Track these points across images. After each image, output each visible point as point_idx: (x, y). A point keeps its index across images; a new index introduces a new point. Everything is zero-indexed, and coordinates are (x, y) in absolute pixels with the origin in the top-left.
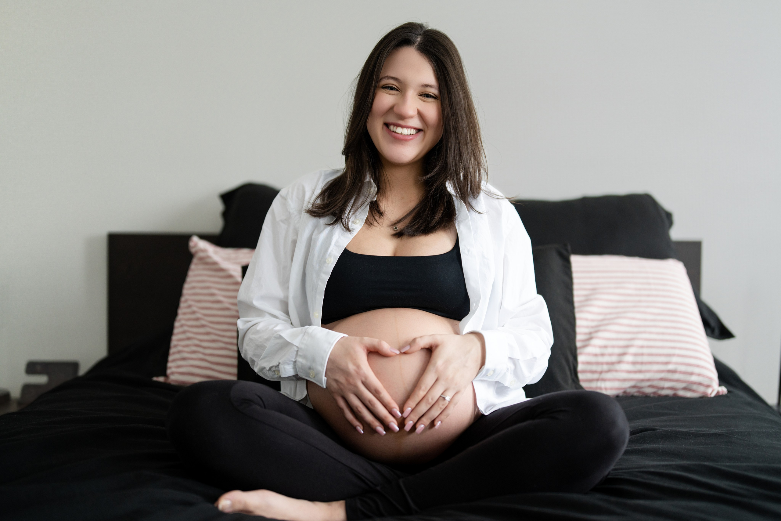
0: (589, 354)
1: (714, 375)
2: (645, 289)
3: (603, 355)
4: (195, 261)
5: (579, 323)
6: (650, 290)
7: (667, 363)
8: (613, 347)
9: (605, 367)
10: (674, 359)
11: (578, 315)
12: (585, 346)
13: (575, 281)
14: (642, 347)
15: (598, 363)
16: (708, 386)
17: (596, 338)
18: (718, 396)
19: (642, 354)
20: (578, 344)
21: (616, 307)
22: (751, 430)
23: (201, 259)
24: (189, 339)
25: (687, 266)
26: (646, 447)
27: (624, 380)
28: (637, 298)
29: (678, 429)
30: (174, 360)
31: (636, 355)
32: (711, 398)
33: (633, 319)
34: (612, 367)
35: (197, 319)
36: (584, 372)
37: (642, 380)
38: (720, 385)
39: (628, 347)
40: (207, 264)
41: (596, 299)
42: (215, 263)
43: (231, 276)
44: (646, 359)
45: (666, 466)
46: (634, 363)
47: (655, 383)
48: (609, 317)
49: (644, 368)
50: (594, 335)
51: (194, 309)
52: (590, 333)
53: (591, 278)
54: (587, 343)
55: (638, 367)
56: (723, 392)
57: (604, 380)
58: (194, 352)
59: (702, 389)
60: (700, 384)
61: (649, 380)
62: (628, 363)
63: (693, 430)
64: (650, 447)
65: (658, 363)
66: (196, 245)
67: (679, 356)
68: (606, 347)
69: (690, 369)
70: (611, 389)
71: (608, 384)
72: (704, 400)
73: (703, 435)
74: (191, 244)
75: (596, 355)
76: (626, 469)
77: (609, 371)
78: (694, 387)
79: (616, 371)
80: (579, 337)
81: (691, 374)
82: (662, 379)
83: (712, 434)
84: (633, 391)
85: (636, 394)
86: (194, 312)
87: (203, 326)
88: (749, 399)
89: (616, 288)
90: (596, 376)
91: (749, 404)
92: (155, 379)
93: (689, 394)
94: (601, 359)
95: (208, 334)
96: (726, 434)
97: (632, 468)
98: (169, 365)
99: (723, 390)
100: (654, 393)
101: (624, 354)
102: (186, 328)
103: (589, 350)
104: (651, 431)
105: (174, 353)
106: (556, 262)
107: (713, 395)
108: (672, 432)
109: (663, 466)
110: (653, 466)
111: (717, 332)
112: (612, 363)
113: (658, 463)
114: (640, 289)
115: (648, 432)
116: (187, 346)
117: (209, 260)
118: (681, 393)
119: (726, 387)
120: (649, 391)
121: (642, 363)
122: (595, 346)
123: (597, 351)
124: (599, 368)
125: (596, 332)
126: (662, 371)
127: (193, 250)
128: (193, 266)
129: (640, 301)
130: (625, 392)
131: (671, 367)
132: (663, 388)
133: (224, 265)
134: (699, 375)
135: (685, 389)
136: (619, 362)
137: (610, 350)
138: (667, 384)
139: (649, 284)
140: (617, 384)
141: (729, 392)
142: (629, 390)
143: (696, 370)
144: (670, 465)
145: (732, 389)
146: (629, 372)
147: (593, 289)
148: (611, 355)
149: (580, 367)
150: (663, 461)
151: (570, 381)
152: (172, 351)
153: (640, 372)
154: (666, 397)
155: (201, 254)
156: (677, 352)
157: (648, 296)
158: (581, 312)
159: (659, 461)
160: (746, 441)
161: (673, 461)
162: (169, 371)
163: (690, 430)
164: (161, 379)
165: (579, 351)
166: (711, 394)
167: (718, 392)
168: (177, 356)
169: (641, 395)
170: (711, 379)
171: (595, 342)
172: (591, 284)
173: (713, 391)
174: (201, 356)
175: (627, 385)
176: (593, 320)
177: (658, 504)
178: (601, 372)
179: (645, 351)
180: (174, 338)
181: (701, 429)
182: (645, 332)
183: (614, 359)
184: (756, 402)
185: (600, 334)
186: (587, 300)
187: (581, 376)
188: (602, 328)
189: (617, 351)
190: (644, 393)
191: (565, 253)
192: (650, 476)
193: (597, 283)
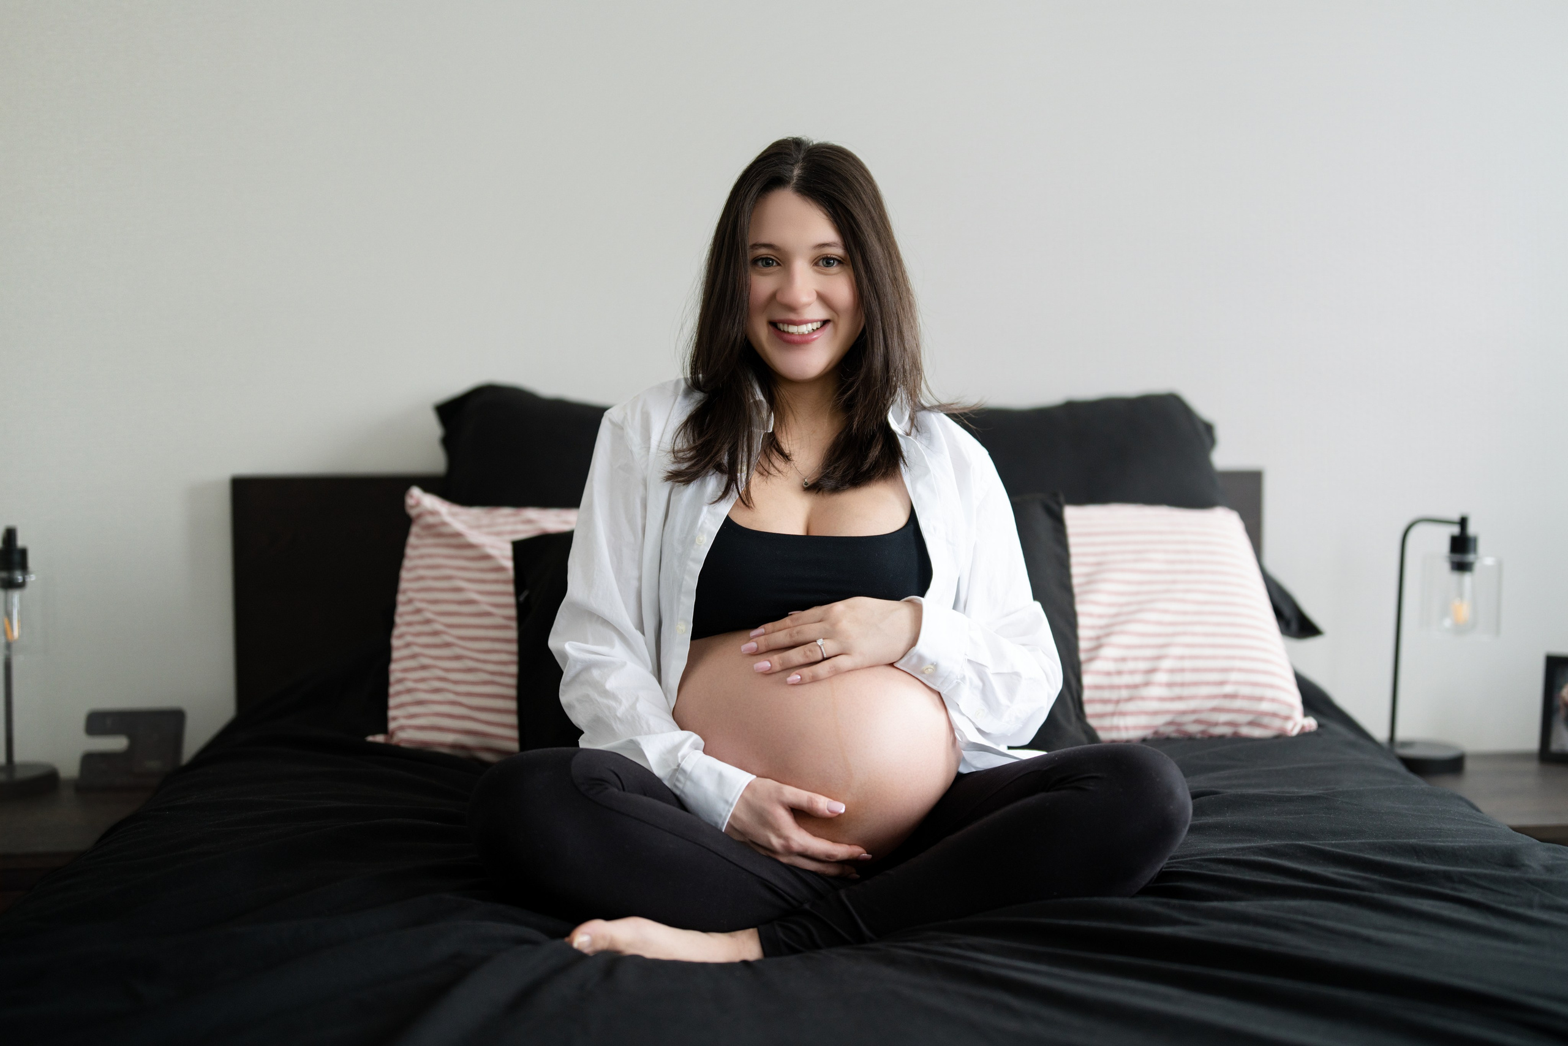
0: (1098, 673)
1: (1294, 698)
2: (1182, 562)
3: (1119, 673)
4: (415, 529)
5: (1082, 621)
6: (1190, 562)
7: (1222, 683)
8: (1136, 659)
9: (1124, 693)
10: (1234, 676)
11: (1080, 608)
12: (1091, 660)
13: (1073, 550)
14: (1182, 658)
15: (1112, 687)
16: (1287, 718)
17: (1109, 645)
18: (1304, 735)
19: (1182, 670)
20: (1082, 656)
21: (1137, 593)
22: (1361, 788)
23: (429, 527)
24: (424, 667)
25: (1244, 517)
26: (1206, 821)
27: (1155, 713)
28: (1170, 577)
29: (1251, 791)
30: (402, 705)
31: (1172, 671)
32: (1292, 738)
33: (1166, 611)
34: (1135, 693)
35: (436, 633)
36: (1092, 701)
37: (1184, 713)
38: (1306, 715)
39: (1158, 658)
40: (440, 535)
41: (1104, 581)
42: (458, 535)
43: (487, 557)
44: (1188, 677)
45: (1243, 849)
46: (1170, 685)
47: (1204, 716)
48: (1126, 609)
49: (1186, 691)
50: (1104, 641)
51: (429, 615)
52: (1098, 638)
53: (1093, 544)
54: (1092, 654)
55: (1177, 691)
56: (1310, 726)
57: (1122, 714)
58: (437, 691)
59: (1277, 723)
60: (1274, 715)
61: (1194, 712)
62: (1160, 685)
63: (1274, 790)
64: (1213, 821)
65: (1208, 684)
66: (418, 504)
67: (1240, 670)
68: (1123, 659)
69: (1258, 692)
70: (1135, 728)
71: (1130, 721)
72: (1281, 741)
73: (1290, 800)
74: (410, 501)
75: (1108, 674)
76: (1182, 857)
77: (1130, 699)
78: (1266, 720)
79: (1143, 698)
80: (1083, 645)
81: (1261, 699)
82: (1215, 710)
83: (1304, 797)
84: (1170, 731)
85: (1174, 735)
86: (428, 622)
87: (448, 645)
88: (1351, 736)
89: (1136, 561)
90: (1109, 708)
91: (1352, 745)
92: (370, 739)
93: (1257, 733)
94: (1117, 680)
95: (458, 658)
96: (1325, 796)
97: (1193, 855)
98: (391, 713)
99: (1311, 723)
100: (1203, 732)
101: (1152, 671)
102: (416, 650)
103: (1097, 665)
104: (1211, 796)
105: (399, 693)
106: (1043, 522)
107: (1295, 732)
108: (1243, 796)
109: (1237, 849)
110: (1223, 851)
111: (1294, 626)
112: (1136, 687)
113: (1229, 846)
114: (1173, 562)
115: (1207, 798)
116: (423, 680)
117: (444, 530)
118: (1246, 731)
119: (1315, 718)
120: (1194, 729)
121: (1183, 685)
122: (1107, 659)
123: (1110, 666)
124: (1114, 695)
125: (1108, 635)
126: (1215, 697)
127: (413, 512)
128: (412, 540)
129: (1174, 582)
130: (1156, 733)
131: (1228, 689)
132: (1216, 724)
133: (474, 537)
134: (1273, 700)
135: (1251, 724)
136: (1147, 684)
137: (1131, 665)
138: (1223, 717)
139: (1187, 552)
140: (1143, 720)
141: (1320, 725)
142: (1162, 730)
143: (1269, 693)
144: (1249, 848)
145: (1324, 721)
146: (1162, 699)
147: (1099, 564)
148: (1132, 672)
149: (1087, 695)
150: (1235, 841)
151: (1074, 719)
152: (392, 690)
153: (1180, 698)
154: (1221, 738)
155: (430, 520)
156: (1238, 664)
157: (1188, 572)
158: (1083, 602)
159: (1229, 841)
160: (1356, 805)
161: (1250, 841)
162: (392, 725)
163: (1270, 792)
164: (380, 738)
165: (1085, 667)
166: (1292, 730)
167: (1303, 728)
168: (405, 698)
169: (1182, 736)
170: (1291, 706)
171: (1106, 652)
172: (1095, 554)
173: (1295, 725)
174: (451, 697)
175: (1159, 721)
176: (1100, 616)
177: (1240, 906)
178: (1118, 702)
179: (1187, 664)
180: (393, 666)
181: (1286, 789)
182: (1185, 634)
183: (1138, 679)
184: (1362, 741)
185: (1114, 639)
186: (1089, 583)
187: (1089, 709)
188: (1117, 628)
189: (1143, 665)
190: (1185, 733)
191: (1055, 507)
192: (1220, 866)
193: (1104, 554)
